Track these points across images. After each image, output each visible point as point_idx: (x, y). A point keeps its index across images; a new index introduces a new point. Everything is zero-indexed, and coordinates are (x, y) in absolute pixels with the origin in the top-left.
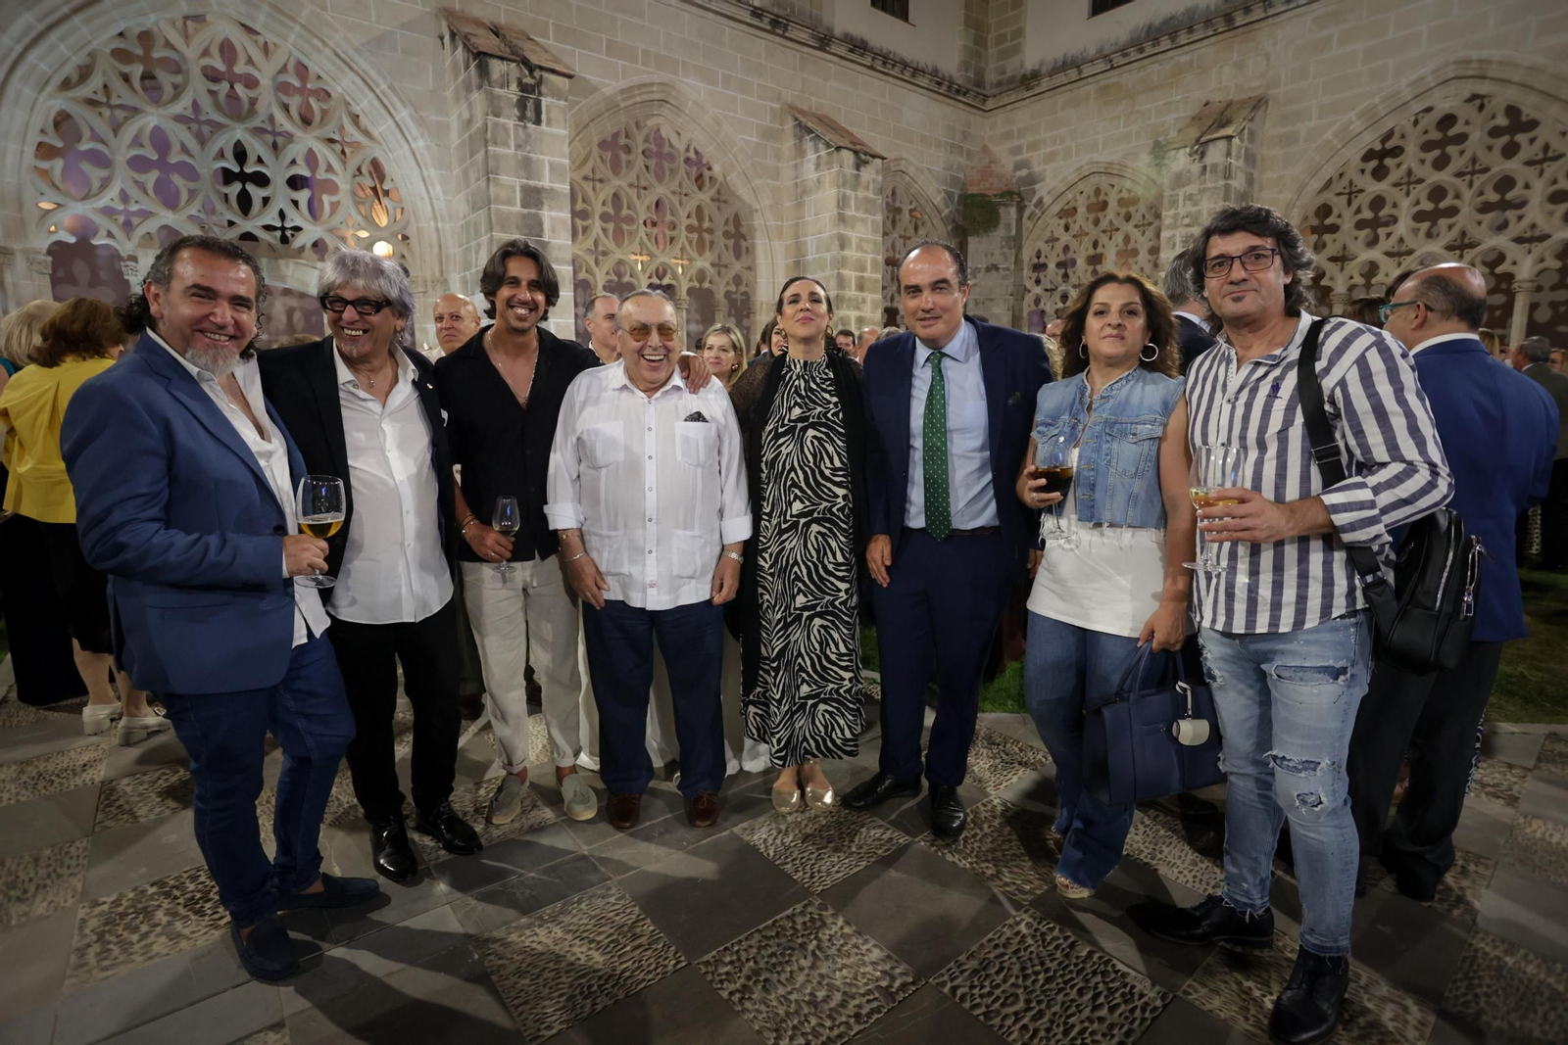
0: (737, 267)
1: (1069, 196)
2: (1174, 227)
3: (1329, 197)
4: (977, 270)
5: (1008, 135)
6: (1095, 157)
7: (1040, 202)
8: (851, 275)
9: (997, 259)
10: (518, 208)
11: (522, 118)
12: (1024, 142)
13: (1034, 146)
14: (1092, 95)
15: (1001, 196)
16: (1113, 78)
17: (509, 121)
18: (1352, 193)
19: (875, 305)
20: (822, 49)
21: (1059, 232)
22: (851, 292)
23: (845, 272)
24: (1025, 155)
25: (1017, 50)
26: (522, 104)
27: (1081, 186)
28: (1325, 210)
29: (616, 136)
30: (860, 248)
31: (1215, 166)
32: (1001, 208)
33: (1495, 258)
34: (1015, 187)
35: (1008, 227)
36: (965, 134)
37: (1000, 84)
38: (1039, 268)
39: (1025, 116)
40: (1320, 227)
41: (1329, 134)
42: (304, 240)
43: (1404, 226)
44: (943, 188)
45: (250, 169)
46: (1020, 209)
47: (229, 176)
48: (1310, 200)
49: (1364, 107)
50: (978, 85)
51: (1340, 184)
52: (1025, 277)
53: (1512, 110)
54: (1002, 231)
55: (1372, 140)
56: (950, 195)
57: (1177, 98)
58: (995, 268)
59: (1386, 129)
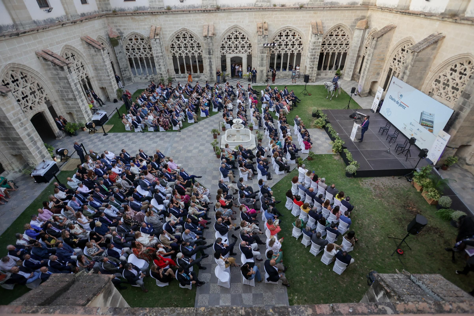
0: (85, 72)
1: (130, 37)
3: (173, 43)
4: (117, 53)
5: (113, 23)
6: (134, 31)
7: (125, 38)
8: (109, 71)
9: (120, 50)
10: (75, 87)
11: (70, 73)
12: (117, 25)
14: (131, 19)
15: (117, 38)
16: (133, 17)
17: (69, 75)
21: (130, 43)
22: (110, 74)
24: (118, 28)
25: (109, 4)
26: (69, 71)
27: (132, 36)
28: (173, 45)
31: (158, 43)
32: (118, 40)
33: (193, 53)
34: (119, 35)
35: (121, 44)
36: (105, 23)
37: (107, 11)
38: (128, 50)
39: (116, 19)
40: (173, 47)
41: (171, 35)
42: (36, 103)
43: (183, 48)
44: (105, 37)
45: (25, 95)
46: (121, 39)
47: (23, 98)
48: (171, 43)
49: (174, 31)
50: (103, 11)
51: (174, 41)
52: (125, 51)
53: (191, 35)
54: (120, 45)
55: (176, 36)
56: (107, 38)
57: (146, 23)
58: (120, 52)
59: (178, 35)
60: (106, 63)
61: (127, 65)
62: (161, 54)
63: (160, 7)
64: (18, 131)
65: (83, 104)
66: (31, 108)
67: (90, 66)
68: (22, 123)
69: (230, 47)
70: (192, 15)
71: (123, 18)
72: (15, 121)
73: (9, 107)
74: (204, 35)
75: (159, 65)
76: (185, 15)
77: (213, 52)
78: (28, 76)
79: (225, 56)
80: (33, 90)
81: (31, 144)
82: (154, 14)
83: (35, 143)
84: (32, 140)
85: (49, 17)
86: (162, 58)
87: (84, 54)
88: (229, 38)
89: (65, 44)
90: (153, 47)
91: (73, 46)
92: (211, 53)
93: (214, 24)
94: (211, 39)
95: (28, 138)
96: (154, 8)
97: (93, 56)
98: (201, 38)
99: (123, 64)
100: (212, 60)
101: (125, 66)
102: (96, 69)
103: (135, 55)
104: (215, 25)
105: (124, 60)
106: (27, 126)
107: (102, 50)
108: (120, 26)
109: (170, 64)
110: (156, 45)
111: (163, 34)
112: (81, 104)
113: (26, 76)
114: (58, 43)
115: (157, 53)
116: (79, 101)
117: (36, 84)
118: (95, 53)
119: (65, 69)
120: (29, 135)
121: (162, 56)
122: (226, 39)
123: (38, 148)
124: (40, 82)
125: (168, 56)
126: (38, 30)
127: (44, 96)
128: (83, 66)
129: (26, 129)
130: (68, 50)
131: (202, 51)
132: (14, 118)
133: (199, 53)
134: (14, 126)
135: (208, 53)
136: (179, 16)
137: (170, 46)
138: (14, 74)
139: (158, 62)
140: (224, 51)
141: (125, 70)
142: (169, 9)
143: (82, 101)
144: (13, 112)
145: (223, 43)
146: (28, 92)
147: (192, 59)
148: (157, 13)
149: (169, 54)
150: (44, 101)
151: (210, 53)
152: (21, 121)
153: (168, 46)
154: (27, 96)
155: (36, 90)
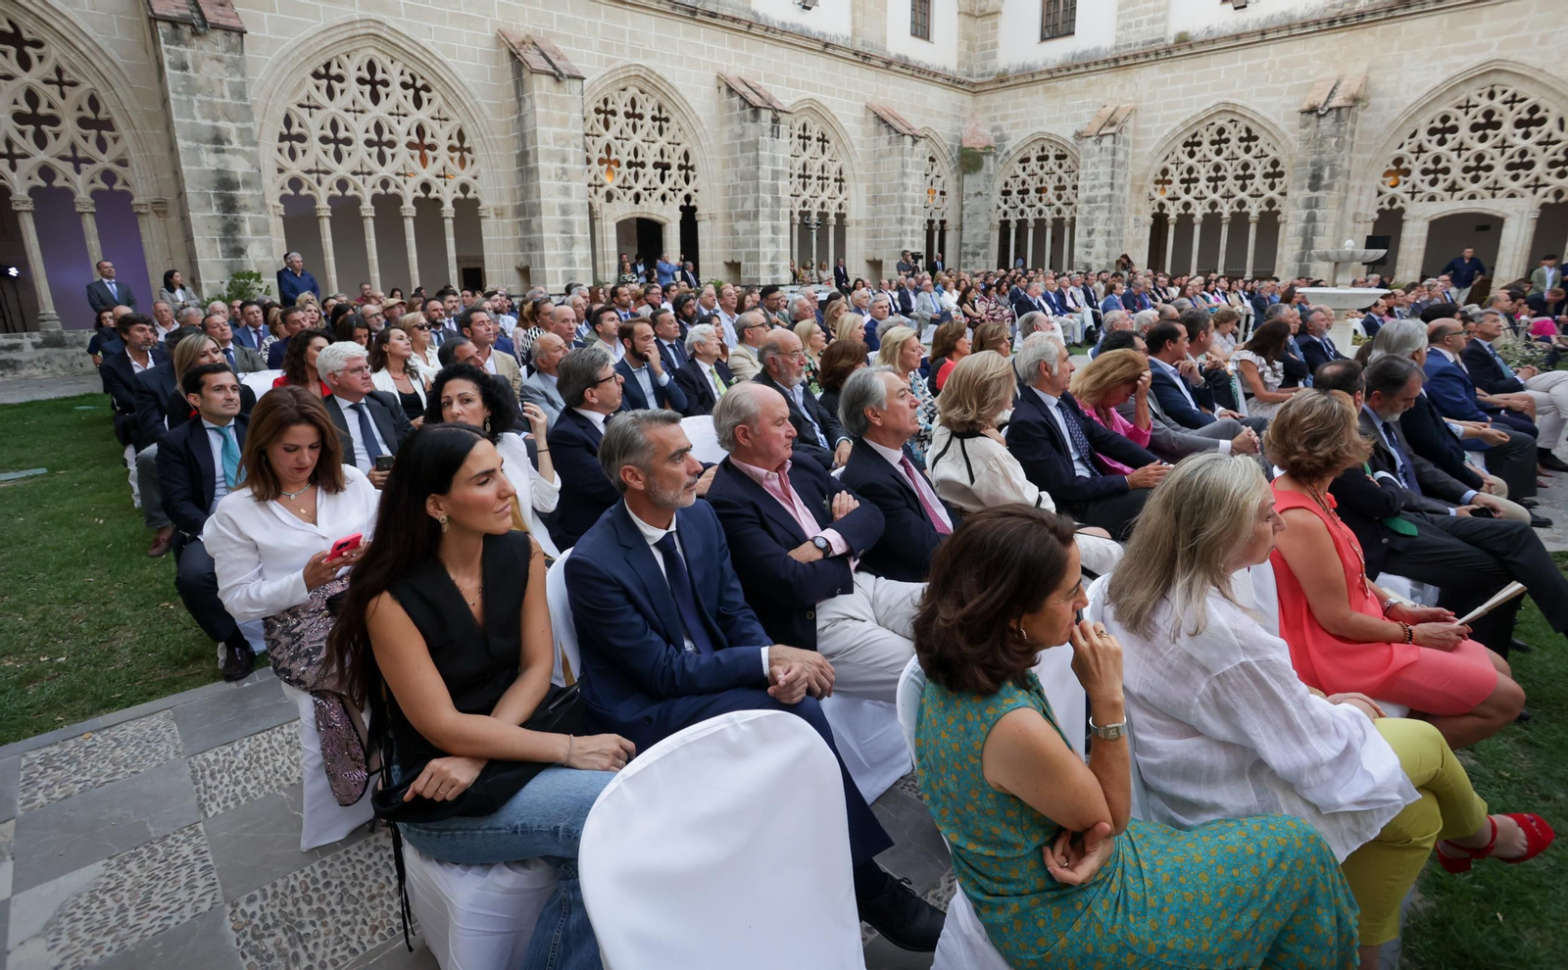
0: (841, 198)
1: (1026, 150)
2: (1085, 180)
3: (1167, 164)
4: (969, 195)
5: (987, 109)
6: (1041, 129)
7: (1008, 153)
8: (908, 205)
9: (981, 188)
10: (769, 181)
11: (772, 136)
12: (998, 114)
13: (1004, 118)
14: (1041, 92)
15: (984, 149)
16: (1053, 84)
17: (767, 139)
18: (1178, 163)
19: (920, 222)
20: (887, 68)
21: (1020, 172)
22: (909, 215)
23: (906, 204)
24: (999, 123)
25: (994, 55)
26: (772, 130)
27: (1033, 146)
28: (1165, 172)
30: (913, 190)
31: (1107, 148)
32: (985, 158)
33: (1241, 204)
34: (993, 143)
35: (988, 169)
36: (962, 109)
37: (983, 75)
38: (1006, 193)
39: (999, 98)
40: (1163, 180)
41: (1166, 132)
42: (657, 194)
43: (1202, 184)
44: (948, 143)
45: (640, 159)
46: (996, 157)
47: (630, 165)
48: (1158, 166)
49: (1182, 119)
50: (969, 76)
51: (1172, 159)
52: (997, 198)
53: (1248, 130)
54: (984, 170)
55: (1187, 137)
56: (953, 147)
57: (1089, 100)
58: (980, 194)
59: (1194, 132)
61: (987, 237)
62: (1107, 191)
63: (1150, 38)
64: (543, 182)
65: (773, 241)
67: (863, 187)
68: (564, 171)
69: (1436, 171)
70: (1272, 49)
71: (1021, 91)
72: (550, 155)
74: (1305, 106)
75: (1090, 233)
76: (1240, 54)
77: (1333, 175)
78: (673, 120)
79: (1401, 211)
80: (666, 160)
81: (557, 236)
82: (1122, 63)
83: (570, 243)
84: (567, 228)
85: (800, 22)
86: (1106, 204)
87: (857, 149)
88: (1443, 130)
89: (811, 94)
90: (1085, 167)
91: (834, 111)
92: (1326, 181)
93: (1370, 68)
94: (1338, 119)
95: (557, 217)
96: (1130, 45)
97: (880, 156)
98: (1290, 136)
99: (975, 231)
100: (1319, 213)
101: (980, 240)
102: (875, 197)
103: (1022, 213)
104: (1374, 76)
105: (982, 219)
107: (908, 140)
109: (1137, 244)
110: (1095, 159)
111: (1136, 132)
112: (765, 235)
113: (667, 120)
114: (791, 83)
115: (1093, 187)
116: (764, 223)
117: (680, 151)
118: (888, 148)
119: (763, 117)
121: (1110, 198)
122: (1423, 136)
123: (570, 262)
124: (695, 149)
125: (1137, 211)
126: (749, 27)
127: (689, 189)
128: (841, 180)
129: (566, 191)
130: (815, 118)
131: (1283, 194)
132: (552, 147)
133: (1271, 202)
134: (542, 164)
135: (1307, 182)
136: (1214, 59)
137: (1151, 177)
138: (640, 99)
139: (1088, 222)
140: (1399, 191)
141: (975, 254)
142: (1183, 40)
143: (775, 230)
144: (559, 130)
145: (1404, 151)
146: (650, 156)
147: (1231, 225)
148: (1136, 56)
149: (1141, 205)
150: (680, 201)
151: (1315, 182)
152: (565, 165)
153: (1147, 175)
154: (642, 165)
155: (675, 163)
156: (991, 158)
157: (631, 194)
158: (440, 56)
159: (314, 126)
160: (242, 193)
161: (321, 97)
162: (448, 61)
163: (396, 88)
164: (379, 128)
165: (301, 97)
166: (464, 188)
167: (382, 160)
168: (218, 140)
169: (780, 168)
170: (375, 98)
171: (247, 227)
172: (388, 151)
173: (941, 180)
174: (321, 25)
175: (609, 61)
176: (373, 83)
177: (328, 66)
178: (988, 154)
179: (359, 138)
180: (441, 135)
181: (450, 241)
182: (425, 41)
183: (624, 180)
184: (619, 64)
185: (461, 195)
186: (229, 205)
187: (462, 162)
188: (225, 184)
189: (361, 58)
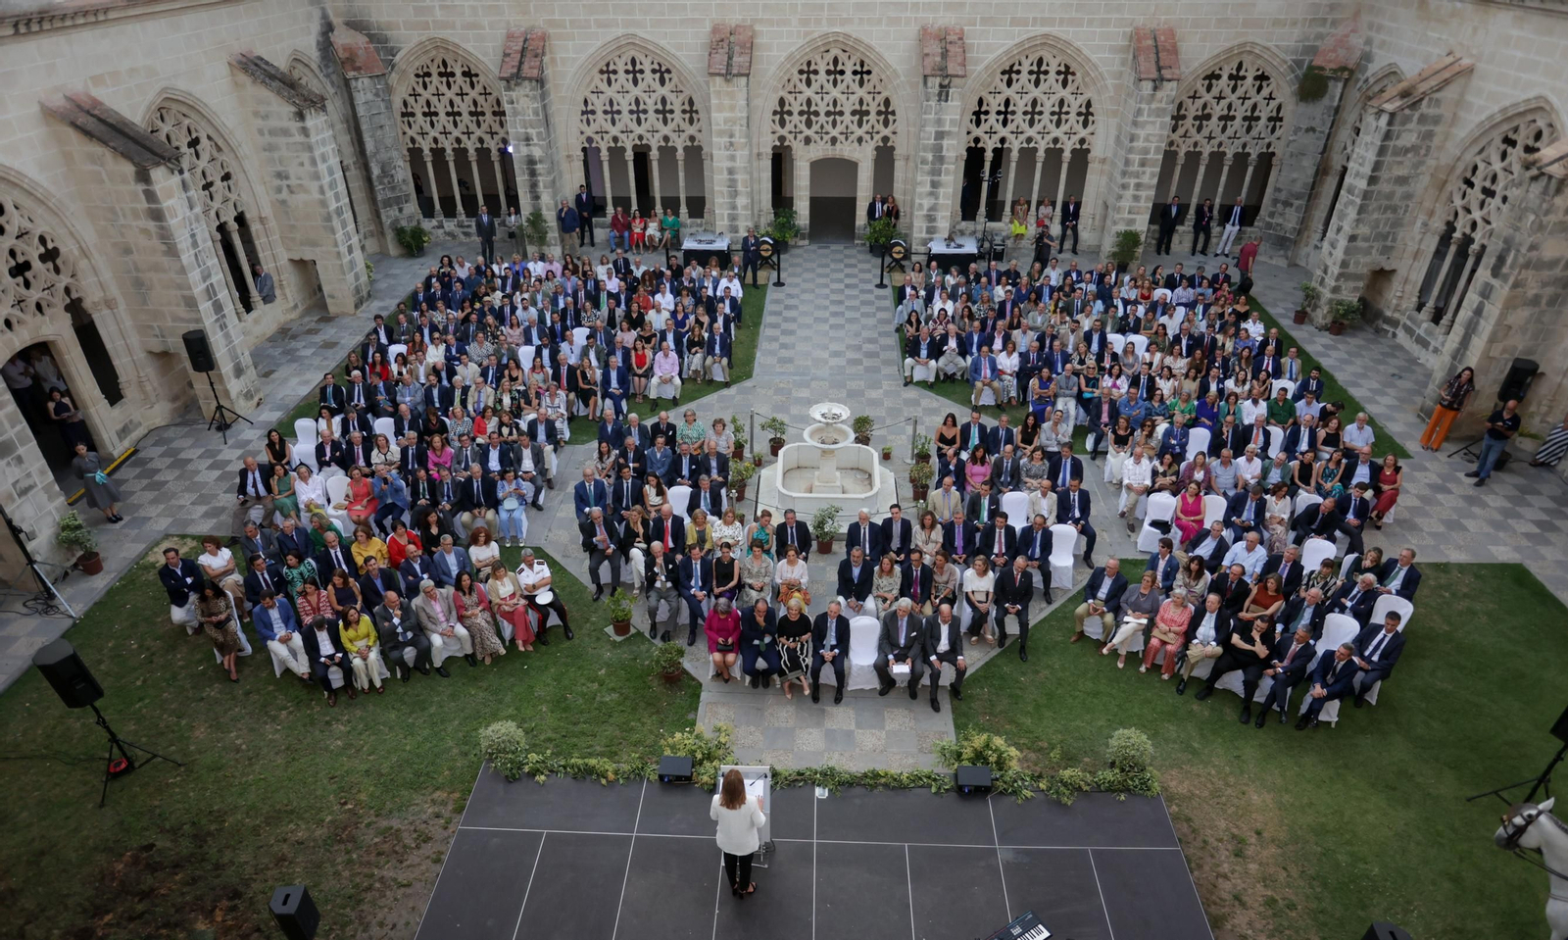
0: (1083, 133)
4: (1299, 129)
6: (1398, 61)
9: (1317, 122)
10: (932, 141)
11: (940, 100)
15: (1335, 71)
18: (1488, 163)
19: (1152, 175)
22: (1135, 168)
24: (1373, 34)
26: (940, 94)
28: (1473, 169)
29: (1012, 66)
30: (1147, 140)
32: (1331, 84)
34: (1353, 64)
35: (1331, 97)
40: (1469, 179)
41: (1483, 118)
42: (853, 137)
43: (1495, 202)
44: (1292, 58)
45: (838, 109)
46: (1348, 80)
47: (828, 114)
49: (1504, 104)
51: (1485, 153)
54: (1326, 101)
56: (1298, 63)
57: (1444, 37)
58: (1312, 129)
59: (1515, 124)
60: (1142, 133)
64: (715, 152)
66: (834, 140)
67: (1112, 122)
68: (731, 144)
72: (721, 133)
73: (727, 102)
77: (1512, 267)
78: (873, 73)
80: (864, 108)
81: (725, 190)
83: (735, 194)
87: (1109, 80)
89: (1046, 30)
91: (1078, 44)
92: (1505, 270)
94: (1545, 192)
95: (725, 176)
99: (1295, 175)
101: (1298, 188)
106: (738, 154)
107: (1149, 84)
108: (1380, 28)
110: (1369, 138)
111: (1460, 105)
112: (924, 189)
113: (868, 73)
114: (1015, 22)
115: (1358, 173)
117: (880, 98)
119: (930, 84)
120: (731, 171)
123: (734, 207)
124: (896, 97)
125: (1431, 214)
127: (886, 132)
128: (1089, 114)
129: (732, 158)
130: (1055, 52)
132: (723, 127)
134: (715, 139)
138: (842, 57)
139: (1342, 216)
141: (1287, 204)
143: (935, 185)
144: (728, 115)
146: (849, 105)
149: (1437, 206)
150: (876, 142)
152: (732, 139)
153: (1453, 168)
154: (841, 113)
155: (873, 109)
156: (1340, 85)
157: (826, 138)
158: (673, 51)
159: (598, 104)
160: (539, 166)
161: (604, 86)
162: (678, 54)
163: (648, 74)
164: (637, 102)
165: (592, 87)
166: (692, 138)
167: (639, 122)
168: (528, 139)
169: (947, 128)
170: (635, 82)
171: (541, 184)
172: (642, 116)
173: (1273, 104)
174: (599, 43)
175: (807, 34)
176: (635, 73)
177: (608, 65)
178: (1337, 79)
179: (625, 109)
180: (676, 103)
181: (681, 175)
182: (663, 43)
183: (822, 127)
184: (816, 35)
185: (689, 144)
186: (533, 173)
187: (691, 121)
188: (531, 162)
189: (627, 58)
